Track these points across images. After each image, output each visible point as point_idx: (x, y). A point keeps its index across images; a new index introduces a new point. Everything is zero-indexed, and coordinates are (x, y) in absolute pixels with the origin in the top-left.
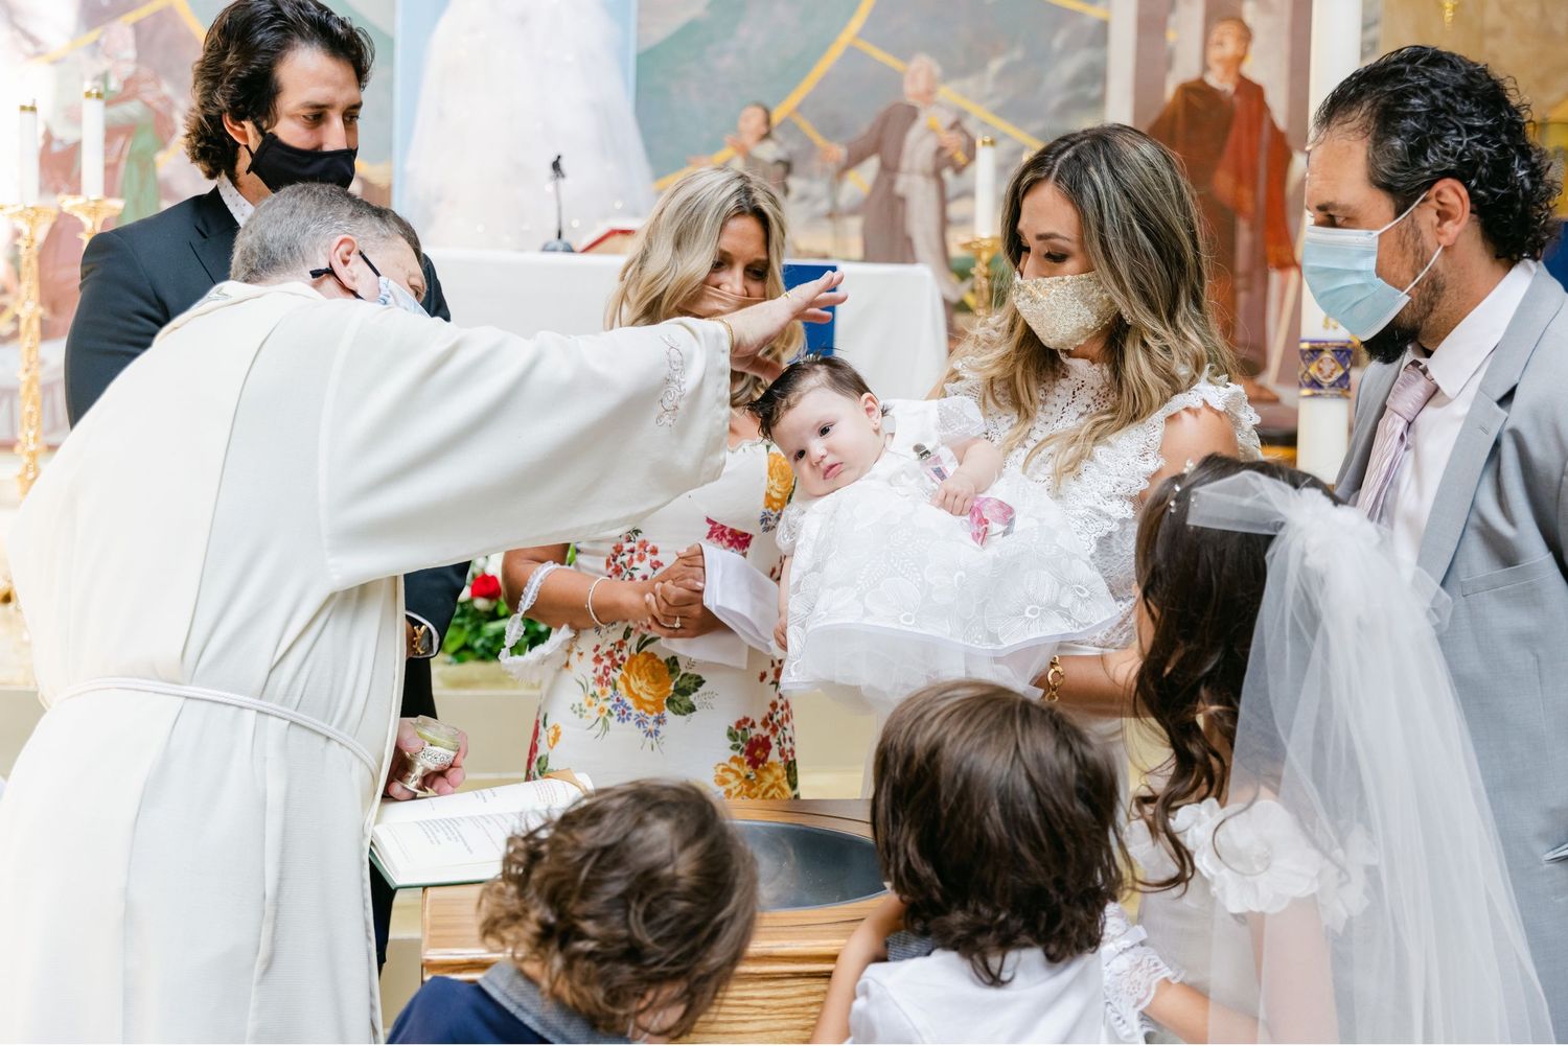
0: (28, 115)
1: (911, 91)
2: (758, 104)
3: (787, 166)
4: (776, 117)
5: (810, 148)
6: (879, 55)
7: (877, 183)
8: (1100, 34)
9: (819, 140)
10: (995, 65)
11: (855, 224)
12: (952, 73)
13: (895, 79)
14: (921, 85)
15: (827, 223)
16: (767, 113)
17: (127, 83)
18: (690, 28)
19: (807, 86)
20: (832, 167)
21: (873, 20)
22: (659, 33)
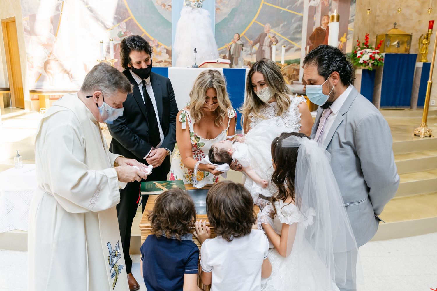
0: (101, 43)
1: (266, 30)
2: (237, 34)
3: (243, 45)
4: (240, 36)
5: (247, 41)
6: (259, 23)
7: (259, 48)
8: (301, 19)
9: (248, 40)
10: (281, 25)
11: (255, 56)
12: (273, 27)
13: (263, 28)
14: (267, 29)
15: (250, 55)
16: (239, 35)
17: (125, 33)
18: (225, 19)
19: (246, 30)
20: (251, 45)
21: (259, 17)
22: (219, 21)
